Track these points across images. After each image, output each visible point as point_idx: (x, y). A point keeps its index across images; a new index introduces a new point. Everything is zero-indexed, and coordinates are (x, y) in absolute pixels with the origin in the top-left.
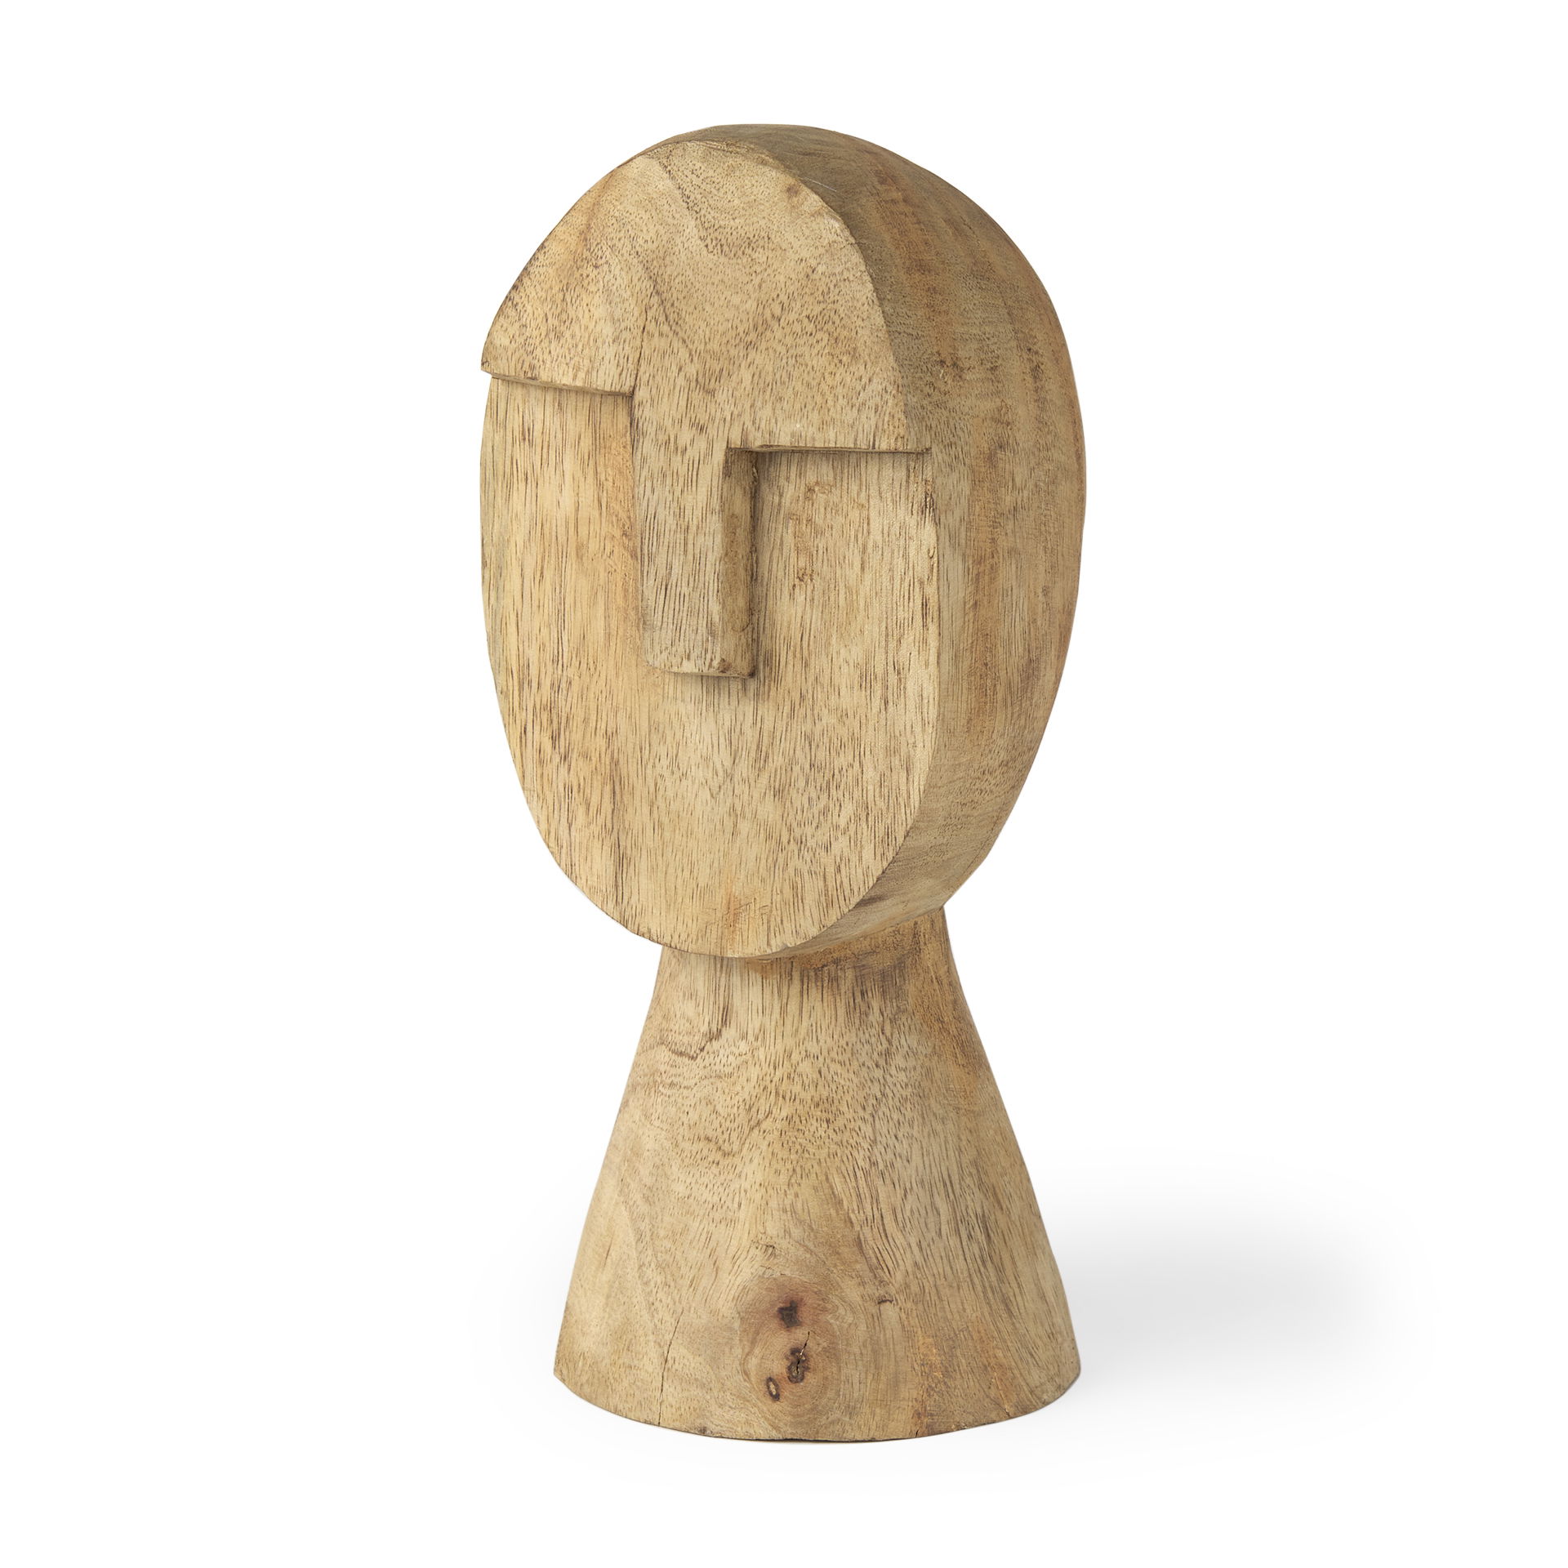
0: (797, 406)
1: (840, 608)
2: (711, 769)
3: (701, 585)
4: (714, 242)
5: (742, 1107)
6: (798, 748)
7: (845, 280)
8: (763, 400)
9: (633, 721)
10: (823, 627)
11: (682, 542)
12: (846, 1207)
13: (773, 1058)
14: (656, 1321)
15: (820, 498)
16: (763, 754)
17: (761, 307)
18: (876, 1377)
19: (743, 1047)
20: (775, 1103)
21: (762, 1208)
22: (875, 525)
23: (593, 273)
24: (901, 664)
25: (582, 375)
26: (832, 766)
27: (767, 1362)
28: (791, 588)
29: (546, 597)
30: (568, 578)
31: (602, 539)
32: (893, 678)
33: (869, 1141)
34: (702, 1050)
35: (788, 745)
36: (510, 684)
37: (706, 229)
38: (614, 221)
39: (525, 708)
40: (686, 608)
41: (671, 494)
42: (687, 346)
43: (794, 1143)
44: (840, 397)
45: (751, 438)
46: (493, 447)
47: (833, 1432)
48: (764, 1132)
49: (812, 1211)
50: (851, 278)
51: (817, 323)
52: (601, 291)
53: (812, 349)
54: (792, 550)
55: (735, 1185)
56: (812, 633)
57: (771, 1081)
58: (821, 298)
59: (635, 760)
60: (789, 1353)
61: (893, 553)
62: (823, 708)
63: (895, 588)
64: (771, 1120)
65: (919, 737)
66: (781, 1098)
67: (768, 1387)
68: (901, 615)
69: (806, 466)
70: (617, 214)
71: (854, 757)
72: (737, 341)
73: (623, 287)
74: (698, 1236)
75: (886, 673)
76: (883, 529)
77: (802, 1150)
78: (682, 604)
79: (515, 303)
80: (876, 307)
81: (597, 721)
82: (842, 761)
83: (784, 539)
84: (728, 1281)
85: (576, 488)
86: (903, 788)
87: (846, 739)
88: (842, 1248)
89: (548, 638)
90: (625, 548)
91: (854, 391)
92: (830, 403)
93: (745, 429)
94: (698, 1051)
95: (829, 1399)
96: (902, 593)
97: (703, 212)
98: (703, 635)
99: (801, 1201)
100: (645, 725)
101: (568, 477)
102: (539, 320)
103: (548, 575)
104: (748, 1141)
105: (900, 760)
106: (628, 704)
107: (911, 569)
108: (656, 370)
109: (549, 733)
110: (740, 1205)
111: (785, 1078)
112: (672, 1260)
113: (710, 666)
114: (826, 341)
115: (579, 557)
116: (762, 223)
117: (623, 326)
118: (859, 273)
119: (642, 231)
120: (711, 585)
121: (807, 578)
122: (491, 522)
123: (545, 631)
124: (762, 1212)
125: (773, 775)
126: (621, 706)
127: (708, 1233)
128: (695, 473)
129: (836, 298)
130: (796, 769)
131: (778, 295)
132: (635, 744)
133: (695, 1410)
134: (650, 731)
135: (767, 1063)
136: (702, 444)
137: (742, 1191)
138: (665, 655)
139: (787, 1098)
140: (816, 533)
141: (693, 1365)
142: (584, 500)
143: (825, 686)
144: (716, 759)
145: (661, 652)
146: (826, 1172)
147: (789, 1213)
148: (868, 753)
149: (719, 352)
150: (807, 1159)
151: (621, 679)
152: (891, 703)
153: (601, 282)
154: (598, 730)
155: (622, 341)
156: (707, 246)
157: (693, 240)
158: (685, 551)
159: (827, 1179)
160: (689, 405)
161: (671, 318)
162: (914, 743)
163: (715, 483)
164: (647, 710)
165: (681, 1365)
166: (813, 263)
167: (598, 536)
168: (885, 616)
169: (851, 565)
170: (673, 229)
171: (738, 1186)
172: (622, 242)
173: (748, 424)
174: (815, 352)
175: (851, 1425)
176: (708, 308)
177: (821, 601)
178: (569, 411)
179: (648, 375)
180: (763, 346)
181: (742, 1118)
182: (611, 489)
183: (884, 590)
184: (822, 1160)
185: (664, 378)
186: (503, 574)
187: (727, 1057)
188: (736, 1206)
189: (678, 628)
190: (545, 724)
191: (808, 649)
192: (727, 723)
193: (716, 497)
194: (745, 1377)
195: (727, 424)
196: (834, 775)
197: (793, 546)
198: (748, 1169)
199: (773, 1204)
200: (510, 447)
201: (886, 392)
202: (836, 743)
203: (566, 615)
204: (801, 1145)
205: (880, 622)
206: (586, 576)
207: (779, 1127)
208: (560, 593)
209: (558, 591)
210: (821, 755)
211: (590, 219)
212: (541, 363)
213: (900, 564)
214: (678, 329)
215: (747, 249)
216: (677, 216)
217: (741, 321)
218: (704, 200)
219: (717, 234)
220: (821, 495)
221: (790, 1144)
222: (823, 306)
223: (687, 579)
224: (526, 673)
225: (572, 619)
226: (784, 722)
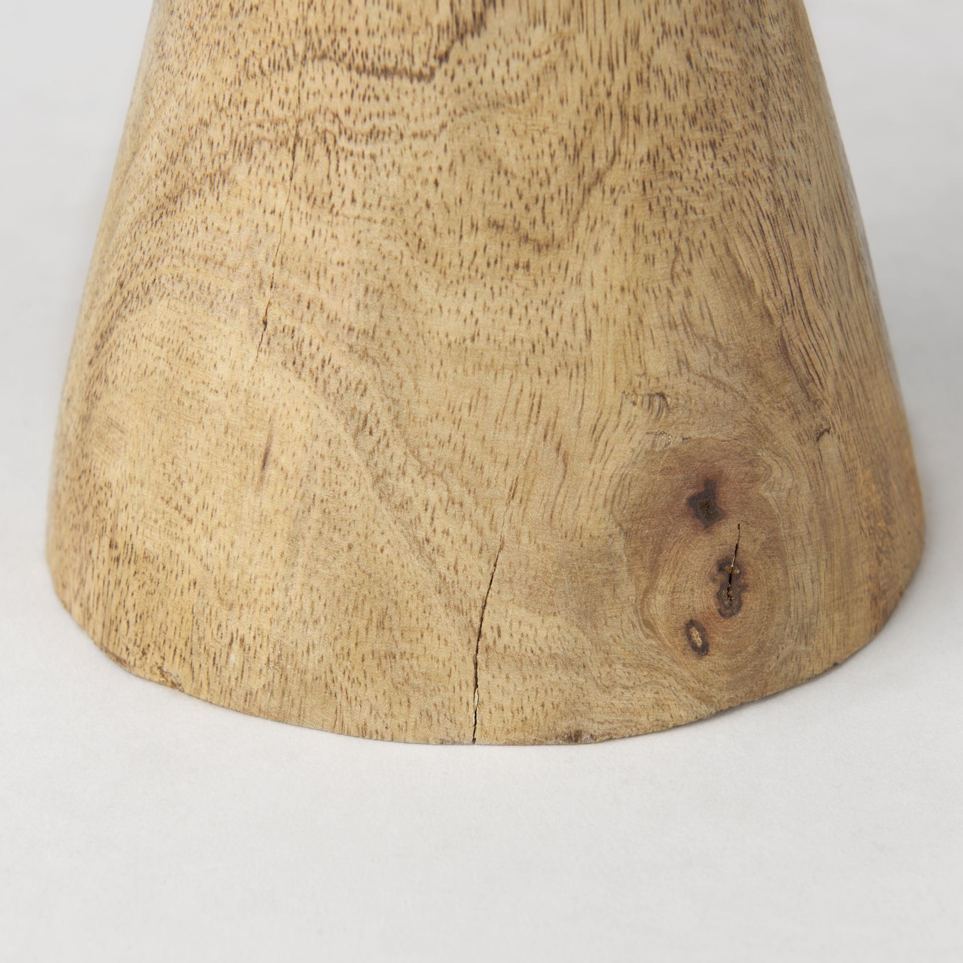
5: (560, 153)
12: (758, 291)
13: (605, 49)
14: (443, 571)
18: (829, 563)
19: (539, 36)
20: (623, 133)
21: (633, 330)
27: (682, 596)
33: (767, 163)
34: (444, 58)
43: (668, 199)
47: (787, 675)
48: (613, 191)
49: (714, 314)
55: (571, 301)
57: (609, 94)
60: (715, 570)
64: (622, 165)
66: (632, 123)
67: (690, 637)
74: (511, 405)
77: (683, 211)
84: (589, 474)
88: (765, 364)
94: (433, 62)
95: (778, 625)
99: (697, 303)
104: (583, 215)
110: (589, 333)
111: (633, 82)
112: (458, 457)
124: (634, 338)
127: (532, 396)
133: (555, 706)
135: (596, 62)
137: (589, 308)
139: (643, 119)
141: (542, 633)
146: (725, 239)
147: (681, 328)
150: (693, 222)
159: (728, 250)
165: (517, 637)
171: (579, 301)
175: (808, 654)
181: (564, 174)
184: (717, 219)
187: (508, 63)
188: (581, 336)
194: (648, 631)
198: (594, 266)
199: (652, 318)
204: (680, 200)
207: (638, 175)
221: (663, 203)
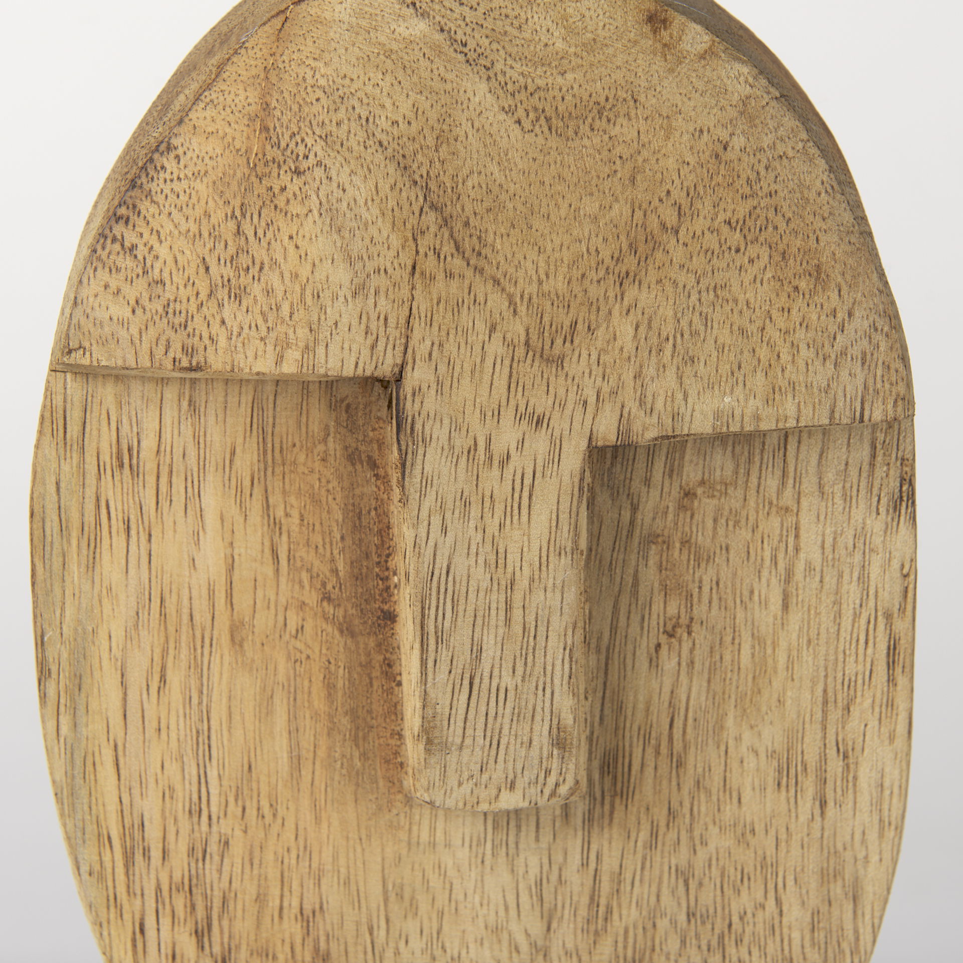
0: (725, 369)
1: (743, 671)
2: (505, 944)
3: (538, 669)
4: (532, 115)
6: (665, 891)
7: (781, 157)
8: (658, 364)
9: (353, 887)
10: (710, 702)
11: (502, 606)
15: (706, 506)
16: (602, 909)
17: (639, 214)
22: (810, 537)
23: (294, 186)
24: (850, 743)
25: (293, 355)
26: (727, 911)
28: (653, 650)
29: (173, 713)
30: (215, 678)
31: (281, 610)
32: (835, 765)
35: (646, 891)
36: (107, 858)
37: (513, 95)
38: (319, 93)
39: (139, 892)
40: (508, 711)
41: (480, 531)
42: (503, 290)
44: (803, 346)
45: (637, 427)
46: (58, 484)
50: (791, 153)
51: (746, 231)
52: (316, 212)
53: (743, 273)
54: (656, 591)
56: (690, 714)
58: (747, 190)
59: (360, 948)
61: (840, 576)
62: (711, 827)
63: (842, 630)
65: (873, 847)
68: (851, 669)
69: (682, 458)
70: (322, 82)
71: (766, 892)
72: (601, 273)
73: (361, 202)
75: (823, 758)
76: (823, 542)
78: (501, 703)
79: (127, 244)
80: (838, 196)
81: (282, 896)
82: (744, 901)
83: (640, 575)
85: (228, 536)
86: (849, 927)
87: (752, 868)
89: (179, 777)
90: (326, 619)
91: (825, 335)
92: (785, 357)
93: (625, 414)
96: (855, 635)
97: (499, 66)
98: (541, 748)
100: (375, 890)
101: (211, 519)
102: (191, 271)
103: (175, 678)
105: (844, 886)
106: (342, 861)
107: (872, 596)
108: (443, 333)
109: (190, 926)
113: (553, 794)
114: (766, 258)
115: (236, 640)
116: (618, 76)
117: (370, 266)
118: (800, 145)
119: (383, 106)
120: (558, 668)
121: (681, 632)
122: (58, 605)
123: (172, 768)
125: (621, 939)
126: (329, 867)
128: (526, 494)
129: (773, 187)
130: (663, 924)
131: (668, 192)
132: (358, 924)
134: (386, 900)
136: (540, 444)
138: (467, 787)
140: (698, 561)
142: (243, 550)
143: (714, 791)
144: (514, 926)
145: (460, 784)
148: (790, 882)
149: (567, 296)
151: (325, 825)
152: (831, 804)
153: (314, 197)
154: (285, 911)
155: (372, 291)
156: (519, 122)
157: (491, 115)
158: (508, 621)
160: (513, 386)
161: (467, 245)
162: (866, 857)
163: (565, 506)
164: (379, 867)
166: (724, 135)
167: (272, 606)
168: (823, 674)
169: (765, 604)
170: (444, 99)
172: (345, 127)
173: (632, 406)
174: (748, 278)
176: (537, 223)
177: (707, 664)
178: (211, 412)
179: (428, 343)
180: (652, 276)
182: (297, 529)
183: (823, 636)
185: (463, 345)
186: (84, 686)
189: (495, 743)
190: (180, 912)
191: (684, 741)
192: (534, 871)
193: (566, 529)
195: (590, 409)
196: (730, 925)
197: (656, 585)
200: (95, 482)
201: (876, 330)
202: (736, 876)
203: (213, 737)
205: (814, 683)
206: (251, 669)
208: (200, 703)
209: (195, 701)
210: (708, 897)
211: (265, 93)
212: (207, 342)
213: (852, 592)
214: (482, 263)
215: (597, 122)
216: (449, 76)
217: (605, 240)
218: (495, 46)
219: (534, 100)
220: (708, 501)
222: (752, 202)
223: (511, 665)
224: (137, 835)
225: (226, 742)
226: (639, 856)
